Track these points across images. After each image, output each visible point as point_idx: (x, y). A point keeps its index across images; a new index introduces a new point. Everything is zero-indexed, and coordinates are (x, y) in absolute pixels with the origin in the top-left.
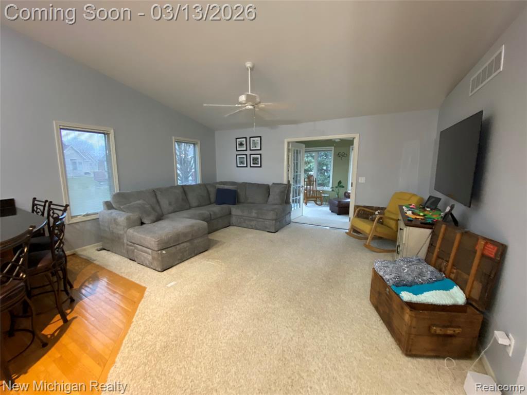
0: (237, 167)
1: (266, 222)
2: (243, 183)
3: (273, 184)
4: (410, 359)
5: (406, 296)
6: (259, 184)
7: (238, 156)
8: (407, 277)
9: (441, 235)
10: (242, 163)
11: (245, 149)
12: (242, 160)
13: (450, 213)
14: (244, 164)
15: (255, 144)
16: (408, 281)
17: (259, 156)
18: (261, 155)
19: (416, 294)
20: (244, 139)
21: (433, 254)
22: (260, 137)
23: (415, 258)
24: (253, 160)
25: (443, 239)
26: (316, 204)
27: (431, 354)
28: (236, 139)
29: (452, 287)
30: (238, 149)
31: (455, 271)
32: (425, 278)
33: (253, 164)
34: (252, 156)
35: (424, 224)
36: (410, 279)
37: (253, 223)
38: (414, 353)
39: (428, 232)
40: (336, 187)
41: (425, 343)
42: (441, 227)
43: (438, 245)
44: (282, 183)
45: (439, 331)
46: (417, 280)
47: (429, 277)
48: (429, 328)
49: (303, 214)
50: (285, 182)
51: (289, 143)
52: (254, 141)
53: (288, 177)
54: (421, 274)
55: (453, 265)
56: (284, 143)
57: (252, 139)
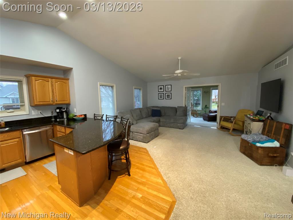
0: (159, 99)
1: (178, 125)
2: (162, 107)
3: (178, 107)
4: (261, 166)
5: (258, 145)
6: (171, 107)
7: (159, 94)
8: (257, 139)
9: (268, 124)
10: (161, 97)
11: (163, 91)
12: (161, 96)
13: (270, 116)
14: (162, 98)
15: (168, 88)
16: (258, 141)
17: (170, 94)
18: (171, 93)
19: (262, 144)
20: (163, 86)
21: (265, 131)
22: (171, 85)
23: (258, 134)
24: (167, 96)
25: (269, 125)
26: (194, 117)
27: (269, 164)
28: (158, 86)
29: (274, 141)
30: (159, 91)
31: (274, 136)
32: (264, 139)
33: (167, 97)
34: (166, 94)
35: (259, 121)
36: (258, 140)
37: (172, 125)
38: (262, 164)
39: (262, 123)
40: (205, 108)
41: (267, 160)
42: (267, 121)
43: (267, 128)
44: (182, 106)
45: (271, 155)
46: (261, 140)
47: (265, 139)
48: (268, 154)
49: (191, 121)
50: (184, 106)
51: (185, 88)
52: (168, 87)
53: (185, 103)
54: (262, 138)
55: (274, 134)
56: (183, 88)
57: (166, 86)
